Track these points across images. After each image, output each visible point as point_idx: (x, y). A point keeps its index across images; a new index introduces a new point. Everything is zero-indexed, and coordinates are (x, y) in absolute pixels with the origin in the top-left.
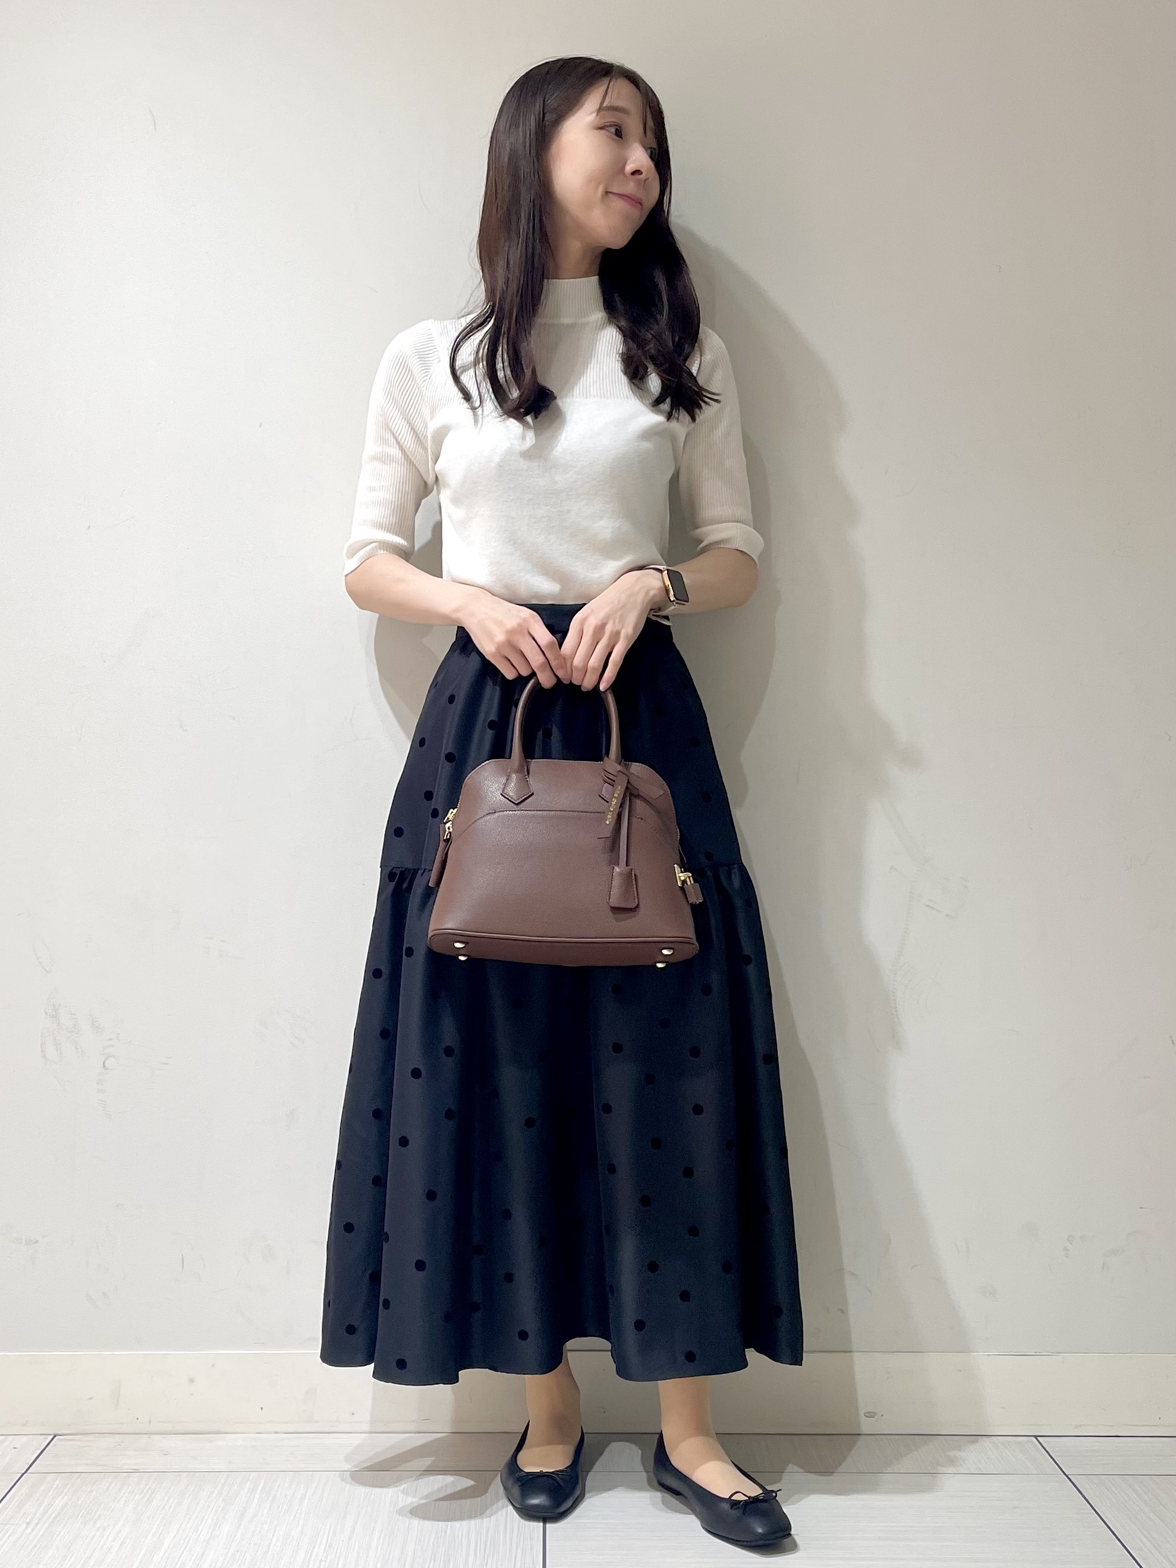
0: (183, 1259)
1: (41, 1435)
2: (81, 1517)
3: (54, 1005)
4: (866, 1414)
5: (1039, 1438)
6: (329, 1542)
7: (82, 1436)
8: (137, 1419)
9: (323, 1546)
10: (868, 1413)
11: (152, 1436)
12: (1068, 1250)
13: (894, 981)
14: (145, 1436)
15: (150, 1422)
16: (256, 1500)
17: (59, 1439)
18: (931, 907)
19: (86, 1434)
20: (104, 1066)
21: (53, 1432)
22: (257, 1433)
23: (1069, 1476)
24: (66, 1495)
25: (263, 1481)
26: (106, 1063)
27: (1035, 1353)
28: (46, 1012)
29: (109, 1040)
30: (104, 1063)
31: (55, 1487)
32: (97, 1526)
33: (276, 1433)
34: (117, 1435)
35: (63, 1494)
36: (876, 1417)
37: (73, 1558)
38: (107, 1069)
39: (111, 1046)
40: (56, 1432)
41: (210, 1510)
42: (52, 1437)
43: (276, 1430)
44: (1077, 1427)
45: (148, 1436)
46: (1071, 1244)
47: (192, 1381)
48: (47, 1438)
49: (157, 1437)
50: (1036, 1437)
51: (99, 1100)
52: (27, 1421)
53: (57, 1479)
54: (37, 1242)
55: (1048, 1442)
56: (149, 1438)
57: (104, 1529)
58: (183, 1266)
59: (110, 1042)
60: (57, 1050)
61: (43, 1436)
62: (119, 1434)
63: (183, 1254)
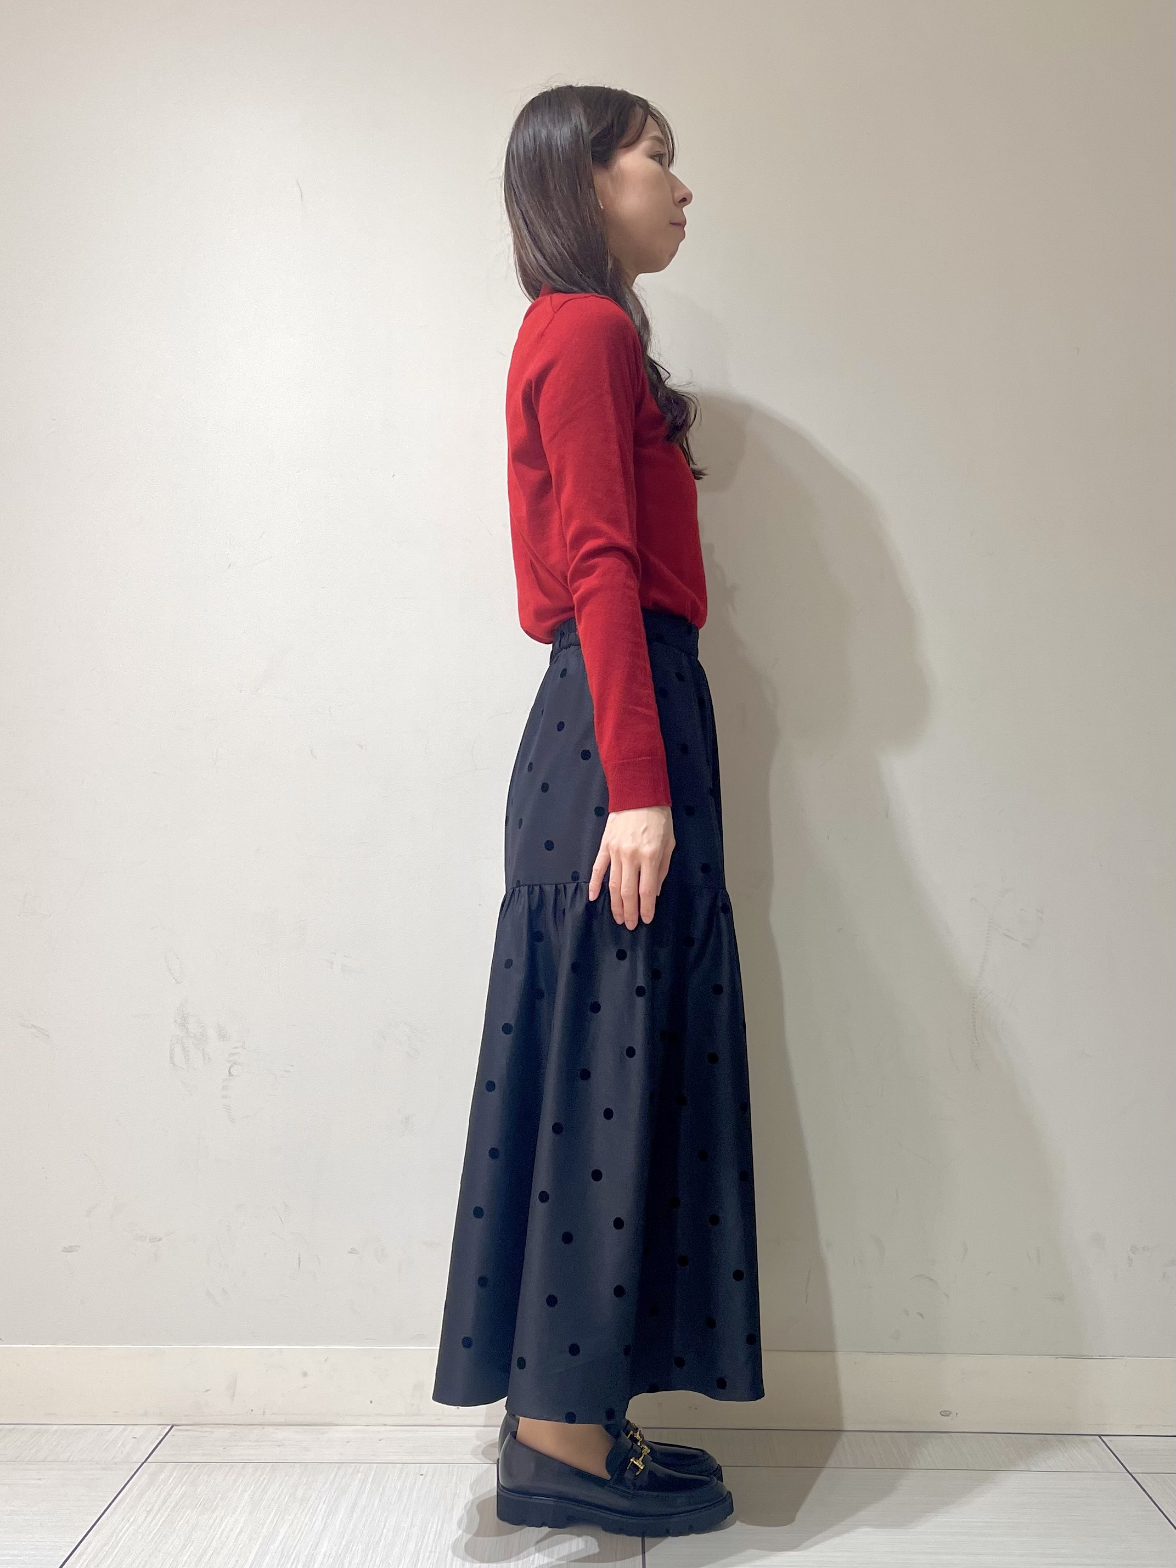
0: (299, 1258)
1: (159, 1425)
2: (200, 1505)
3: (184, 1014)
7: (199, 1427)
10: (942, 1411)
11: (266, 1427)
12: (1131, 1260)
13: (973, 1005)
14: (259, 1427)
15: (264, 1414)
16: (367, 1491)
17: (179, 1430)
18: (1008, 936)
19: (203, 1425)
20: (230, 1073)
21: (170, 1422)
22: (367, 1425)
23: (1133, 1475)
24: (184, 1485)
26: (232, 1071)
27: (1100, 1356)
28: (176, 1021)
29: (236, 1048)
30: (230, 1069)
31: (174, 1476)
33: (385, 1425)
34: (232, 1426)
35: (183, 1482)
38: (232, 1076)
39: (235, 1054)
40: (175, 1423)
41: (323, 1500)
42: (170, 1427)
44: (1139, 1427)
45: (262, 1427)
46: (1134, 1254)
47: (305, 1374)
48: (165, 1429)
49: (271, 1429)
50: (1100, 1436)
51: (224, 1105)
52: (146, 1412)
53: (175, 1469)
54: (160, 1239)
55: (1111, 1441)
57: (222, 1520)
58: (300, 1266)
60: (185, 1057)
62: (234, 1425)
63: (299, 1253)
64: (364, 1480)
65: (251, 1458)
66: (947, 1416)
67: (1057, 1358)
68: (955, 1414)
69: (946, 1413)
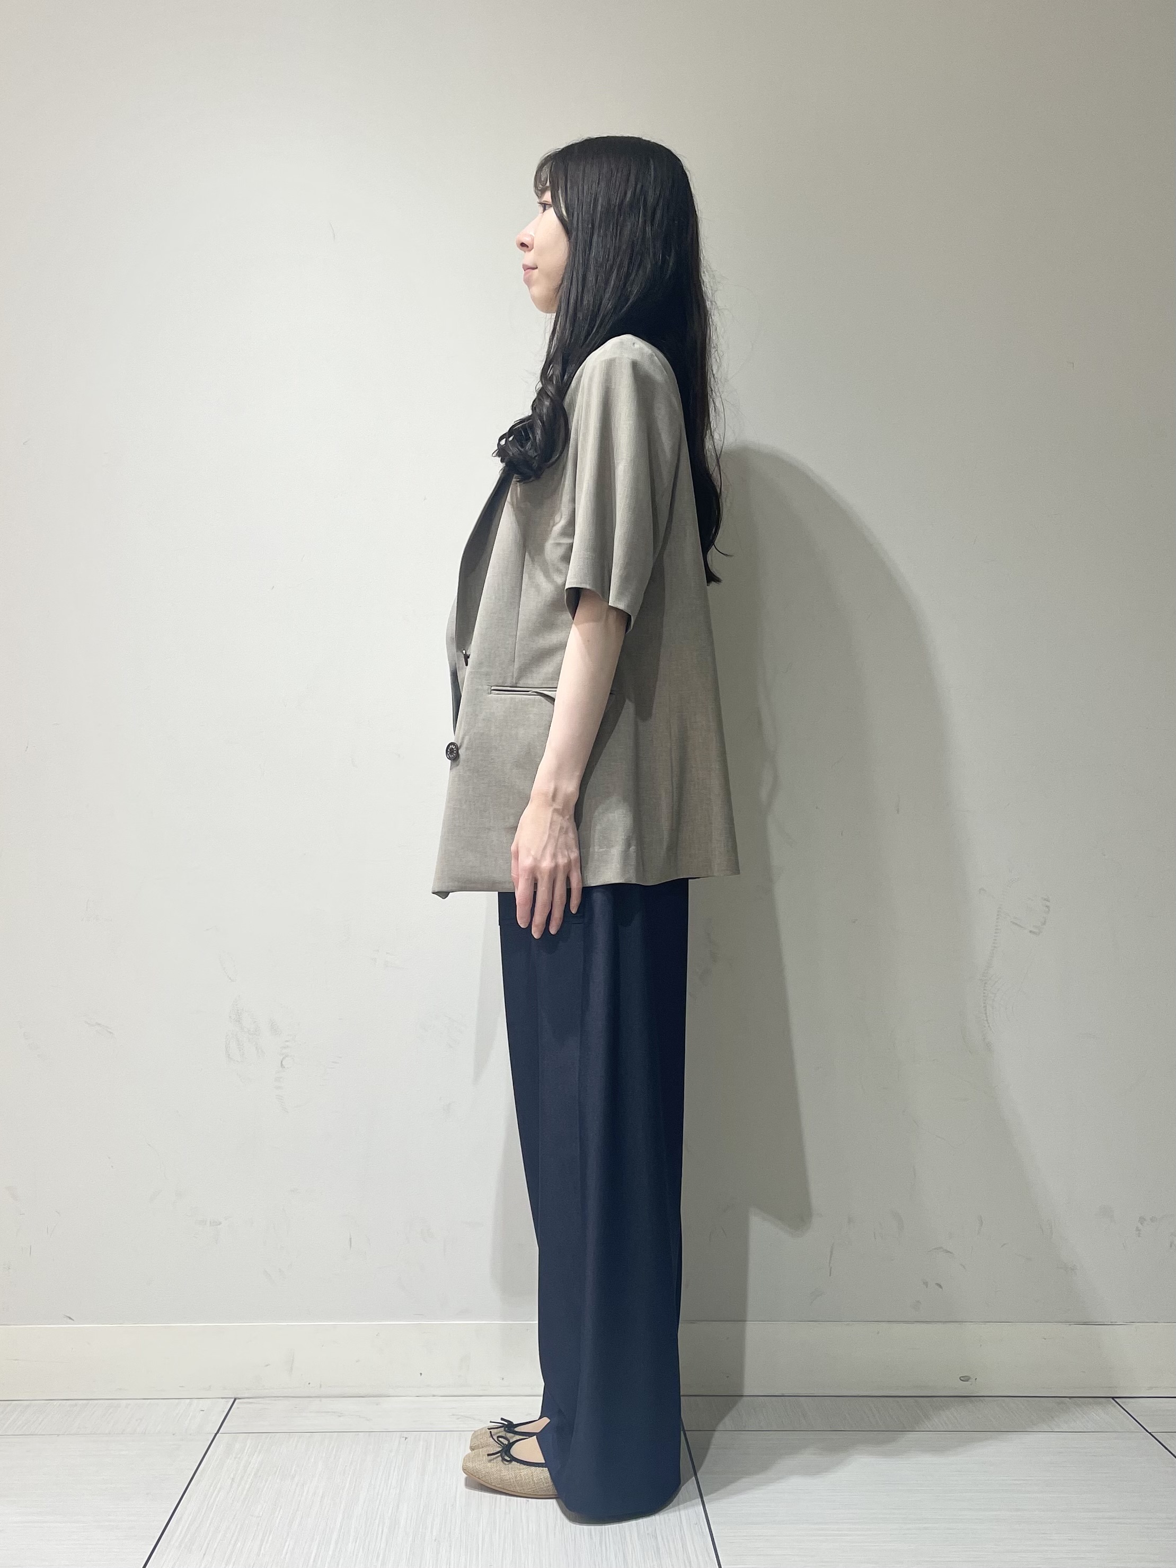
0: (351, 1238)
1: (222, 1398)
3: (238, 1010)
4: (962, 1379)
5: (1115, 1399)
7: (260, 1399)
8: (309, 1384)
10: (962, 1377)
11: (324, 1400)
12: (1139, 1230)
13: (984, 990)
14: (314, 1399)
15: (321, 1387)
17: (241, 1403)
18: (1016, 924)
19: (263, 1397)
21: (233, 1396)
22: (417, 1396)
23: (1152, 1434)
24: (259, 1454)
26: (283, 1063)
27: (1111, 1322)
28: (230, 1017)
29: (287, 1041)
30: (282, 1062)
31: (248, 1445)
33: (434, 1396)
34: (291, 1399)
35: (257, 1453)
36: (970, 1380)
38: (284, 1068)
39: (288, 1046)
40: (236, 1396)
42: (233, 1400)
43: (435, 1394)
44: (1151, 1388)
45: (319, 1399)
46: (1142, 1224)
48: (228, 1402)
49: (327, 1400)
50: (1113, 1398)
51: (277, 1095)
52: (210, 1386)
54: (220, 1223)
55: (1124, 1402)
56: (320, 1401)
58: (351, 1246)
59: (287, 1043)
60: (240, 1050)
61: (224, 1399)
62: (292, 1397)
63: (350, 1236)
66: (967, 1381)
67: (1070, 1325)
68: (974, 1379)
69: (966, 1378)
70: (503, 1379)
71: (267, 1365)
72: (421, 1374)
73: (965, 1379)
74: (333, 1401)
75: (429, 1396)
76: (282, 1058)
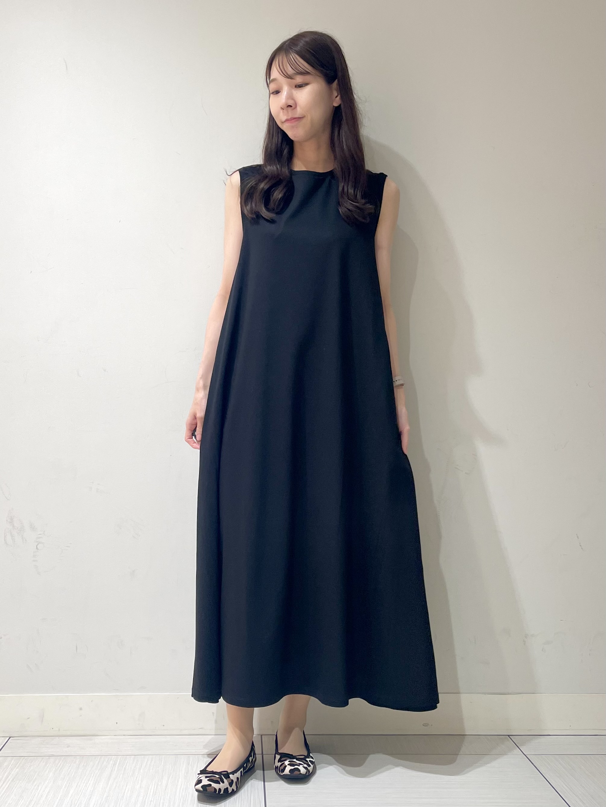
0: (77, 647)
2: (27, 778)
3: (11, 517)
5: (511, 736)
6: (155, 791)
7: (23, 738)
8: (53, 729)
9: (151, 793)
11: (60, 737)
12: (525, 642)
13: (439, 506)
14: (56, 737)
15: (59, 730)
16: (116, 769)
17: (12, 740)
18: (458, 468)
19: (26, 736)
20: (37, 548)
21: (8, 736)
22: (115, 736)
23: (527, 755)
24: (17, 768)
25: (119, 760)
26: (38, 547)
27: (509, 693)
28: (7, 520)
29: (40, 534)
30: (37, 546)
31: (12, 763)
32: (35, 784)
33: (124, 735)
34: (42, 737)
35: (16, 768)
37: (23, 801)
38: (38, 549)
39: (40, 538)
40: (12, 736)
41: (92, 775)
42: (8, 738)
43: (124, 734)
44: (529, 730)
45: (58, 737)
46: (526, 638)
47: (81, 709)
48: (5, 739)
49: (62, 738)
50: (509, 736)
51: (34, 565)
53: (12, 760)
54: (1, 638)
55: (515, 739)
56: (59, 738)
57: (38, 786)
58: (77, 651)
59: (40, 536)
60: (12, 539)
61: (3, 738)
62: (43, 736)
63: (77, 644)
64: (114, 764)
65: (54, 753)
66: (427, 726)
67: (485, 695)
68: (431, 724)
69: (427, 724)
70: (164, 726)
71: (29, 718)
72: (117, 723)
73: (425, 725)
74: (66, 738)
75: (121, 736)
76: (37, 544)
